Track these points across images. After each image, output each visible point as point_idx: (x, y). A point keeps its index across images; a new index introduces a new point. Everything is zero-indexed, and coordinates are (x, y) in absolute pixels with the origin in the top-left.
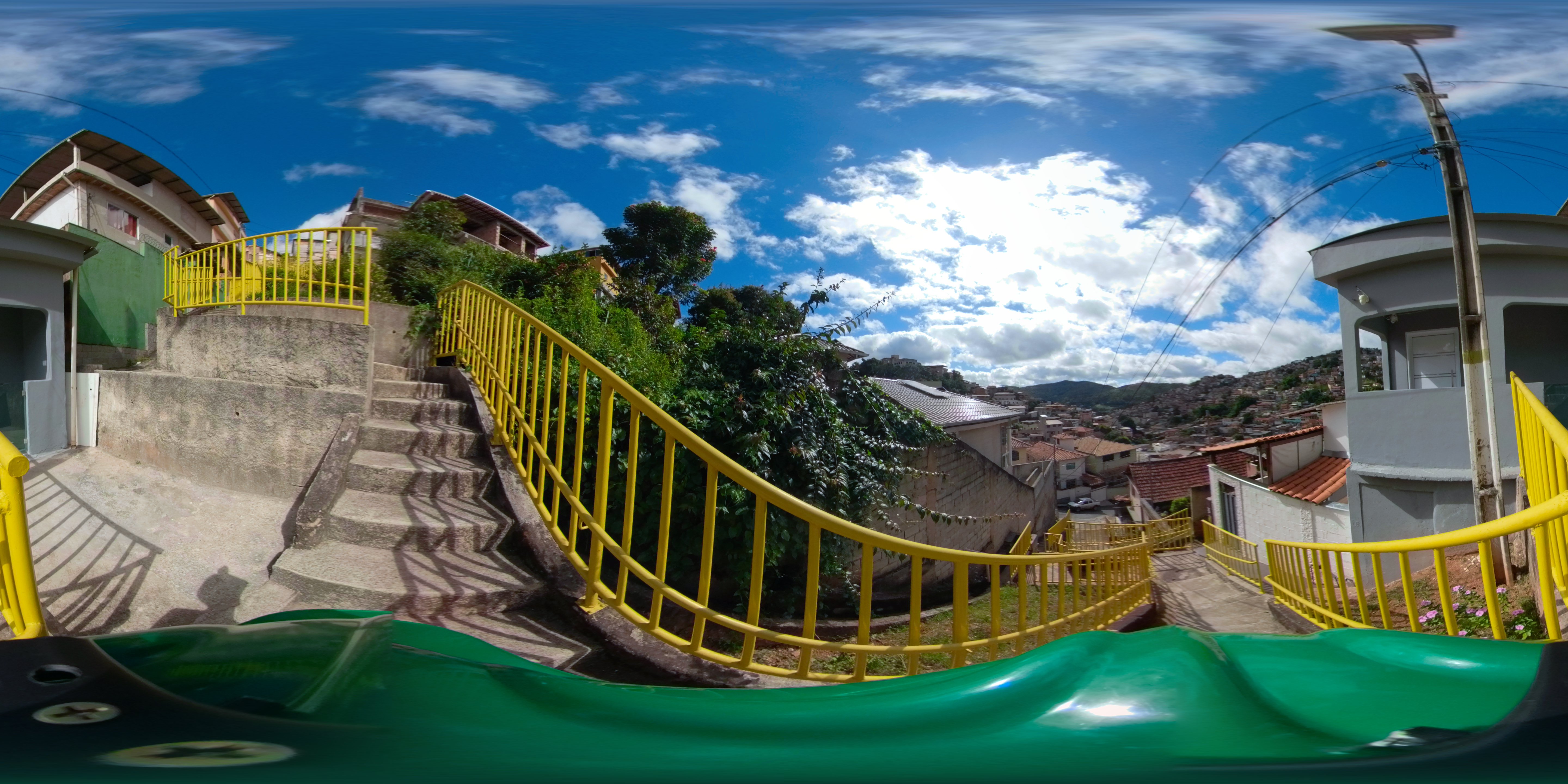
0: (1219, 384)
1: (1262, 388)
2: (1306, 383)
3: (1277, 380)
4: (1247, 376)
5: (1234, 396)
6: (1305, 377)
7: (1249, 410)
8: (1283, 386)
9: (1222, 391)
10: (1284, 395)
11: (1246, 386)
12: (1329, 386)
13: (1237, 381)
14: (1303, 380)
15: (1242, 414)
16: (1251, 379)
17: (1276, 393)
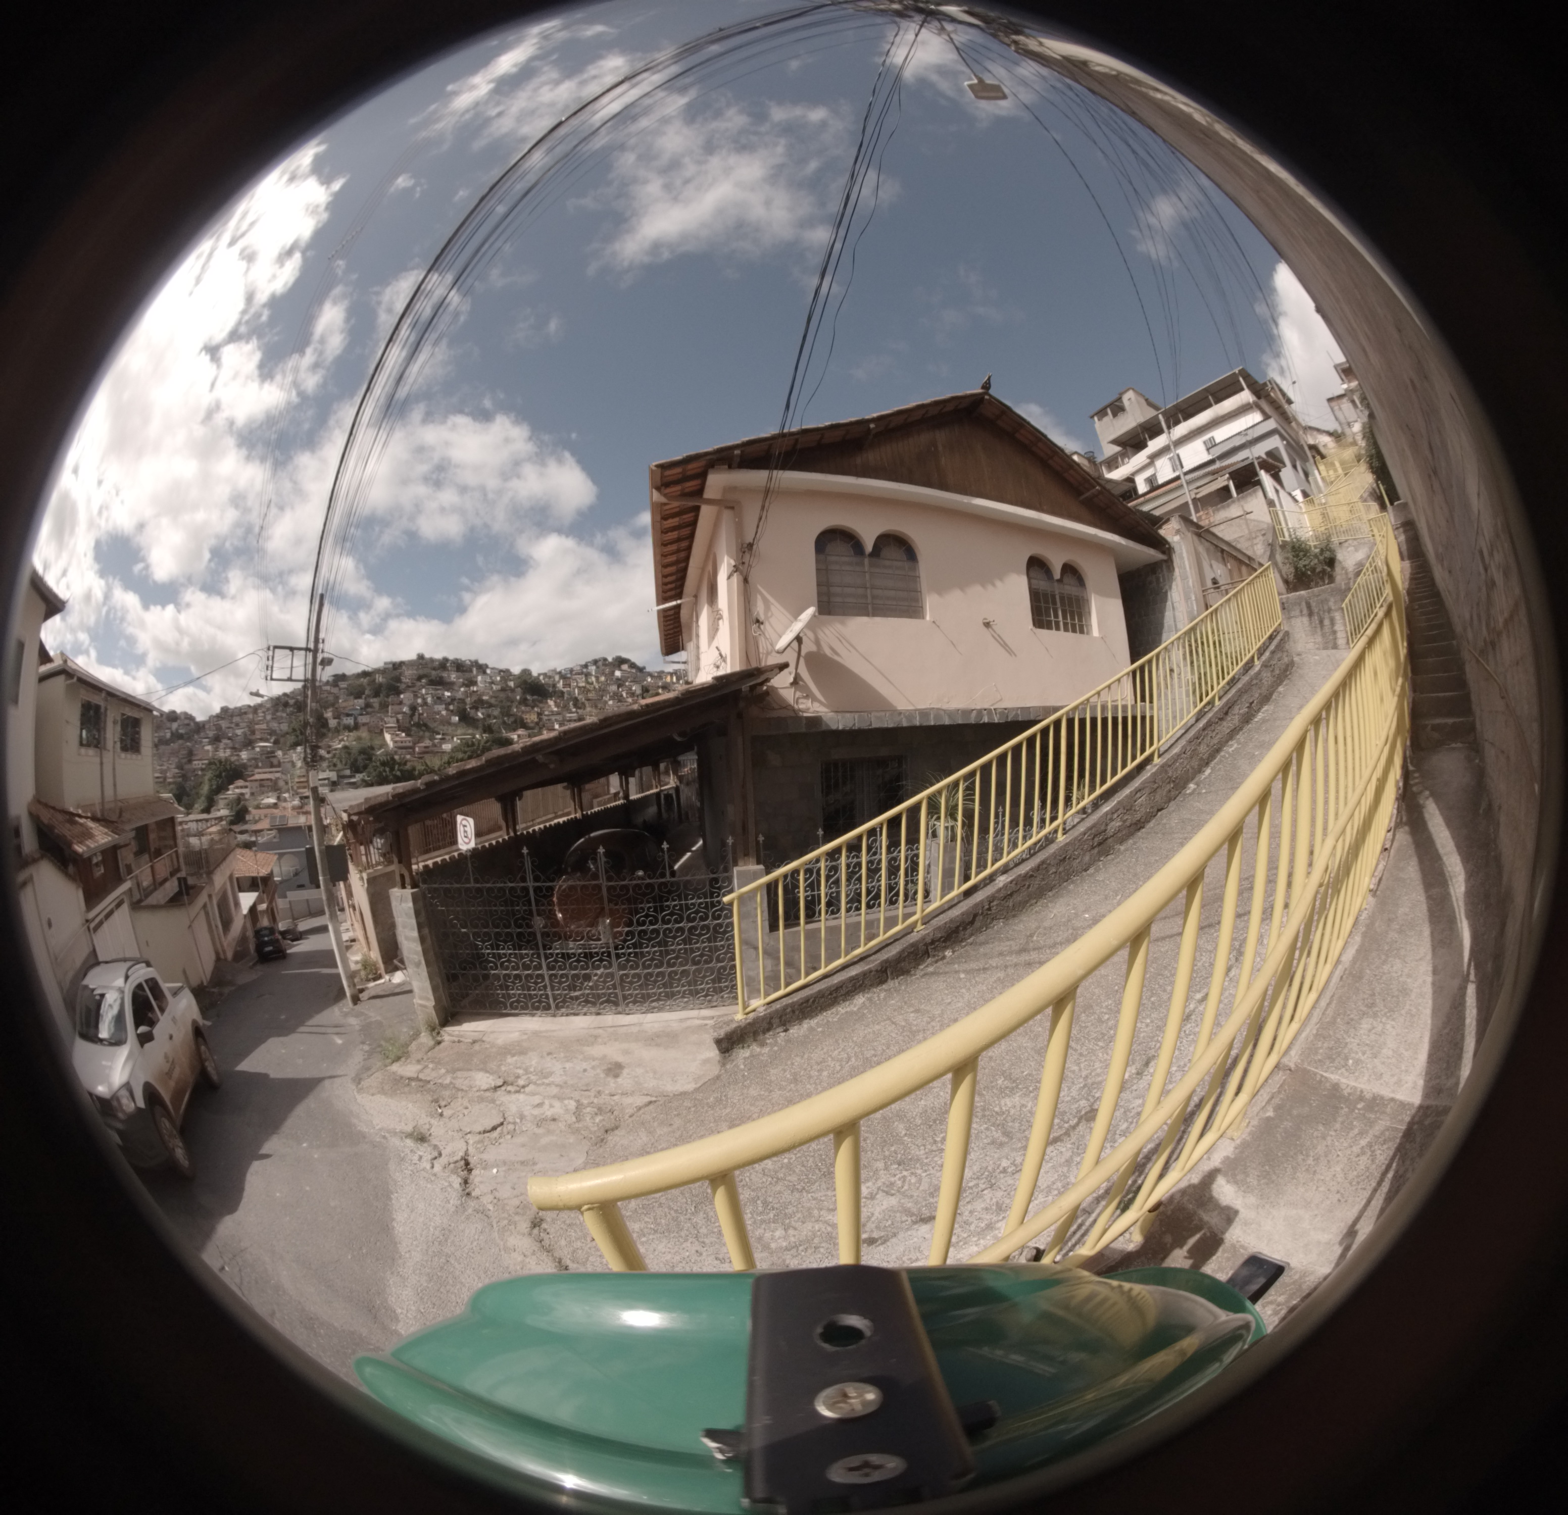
0: (168, 735)
1: (249, 743)
2: (337, 731)
3: (274, 725)
4: (218, 717)
5: (197, 764)
6: (337, 716)
7: (233, 791)
8: (291, 739)
9: (174, 753)
10: (294, 757)
11: (216, 740)
12: (388, 737)
13: (200, 727)
14: (333, 723)
15: (222, 803)
16: (224, 724)
17: (279, 753)
